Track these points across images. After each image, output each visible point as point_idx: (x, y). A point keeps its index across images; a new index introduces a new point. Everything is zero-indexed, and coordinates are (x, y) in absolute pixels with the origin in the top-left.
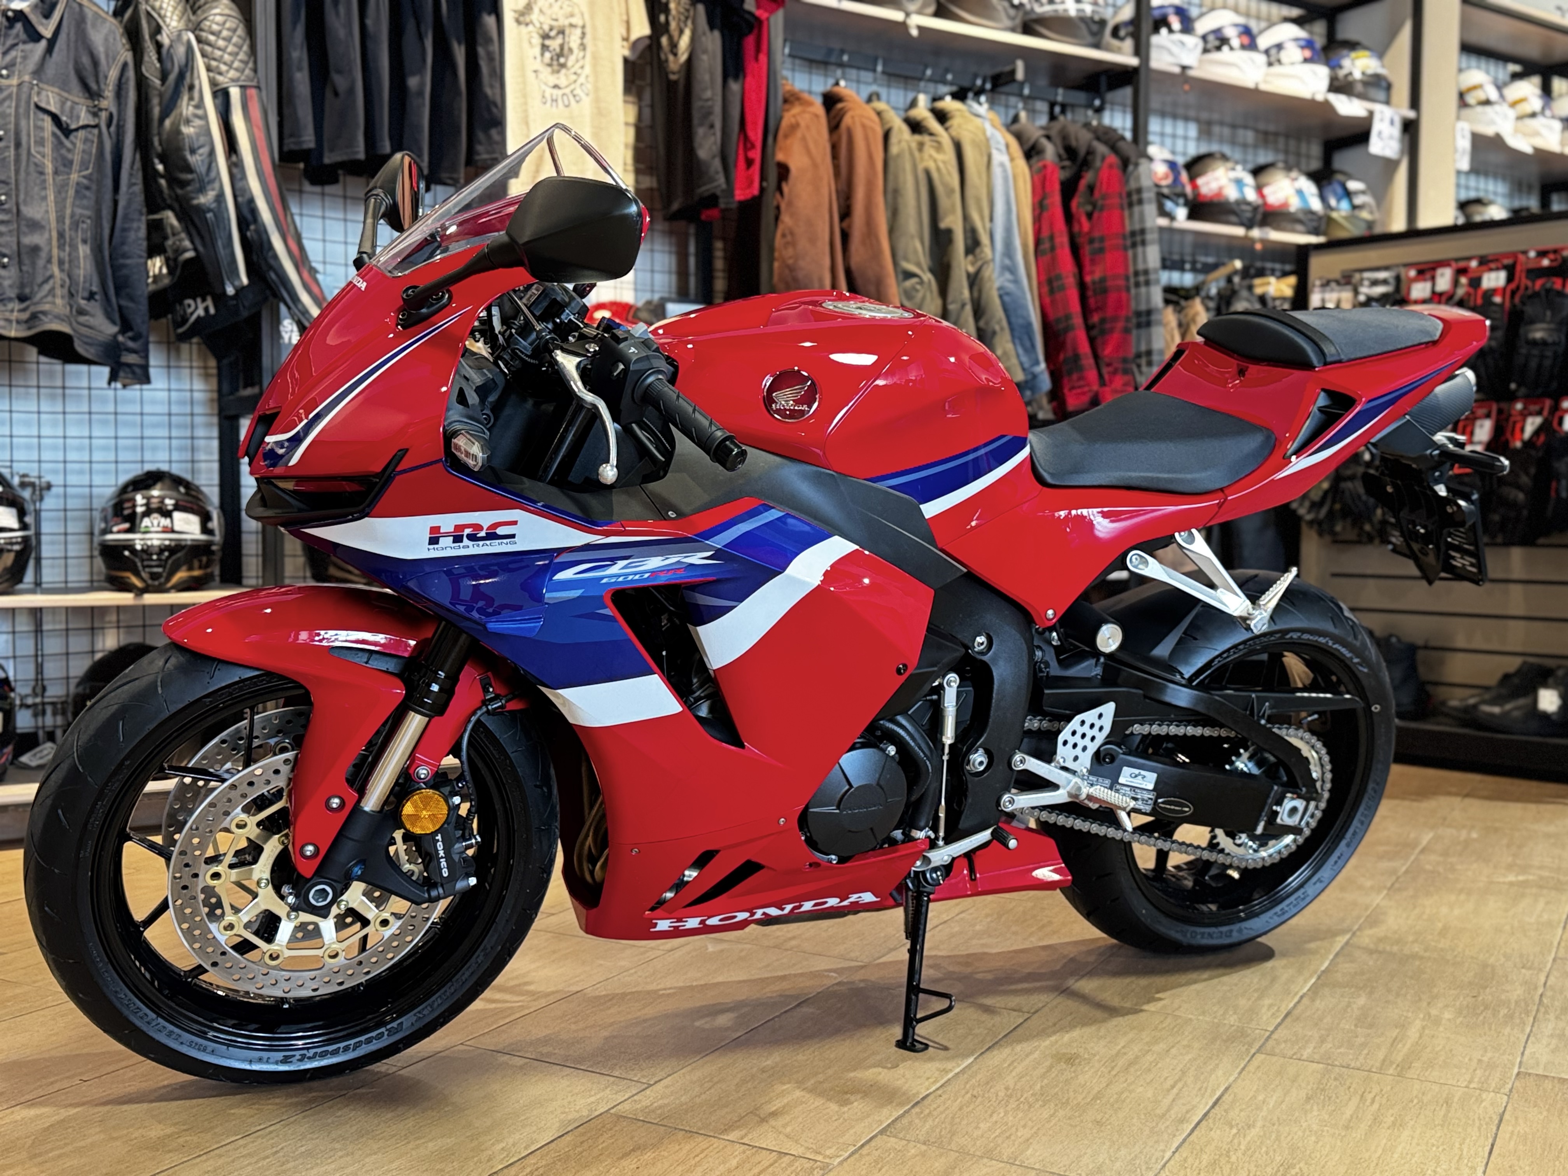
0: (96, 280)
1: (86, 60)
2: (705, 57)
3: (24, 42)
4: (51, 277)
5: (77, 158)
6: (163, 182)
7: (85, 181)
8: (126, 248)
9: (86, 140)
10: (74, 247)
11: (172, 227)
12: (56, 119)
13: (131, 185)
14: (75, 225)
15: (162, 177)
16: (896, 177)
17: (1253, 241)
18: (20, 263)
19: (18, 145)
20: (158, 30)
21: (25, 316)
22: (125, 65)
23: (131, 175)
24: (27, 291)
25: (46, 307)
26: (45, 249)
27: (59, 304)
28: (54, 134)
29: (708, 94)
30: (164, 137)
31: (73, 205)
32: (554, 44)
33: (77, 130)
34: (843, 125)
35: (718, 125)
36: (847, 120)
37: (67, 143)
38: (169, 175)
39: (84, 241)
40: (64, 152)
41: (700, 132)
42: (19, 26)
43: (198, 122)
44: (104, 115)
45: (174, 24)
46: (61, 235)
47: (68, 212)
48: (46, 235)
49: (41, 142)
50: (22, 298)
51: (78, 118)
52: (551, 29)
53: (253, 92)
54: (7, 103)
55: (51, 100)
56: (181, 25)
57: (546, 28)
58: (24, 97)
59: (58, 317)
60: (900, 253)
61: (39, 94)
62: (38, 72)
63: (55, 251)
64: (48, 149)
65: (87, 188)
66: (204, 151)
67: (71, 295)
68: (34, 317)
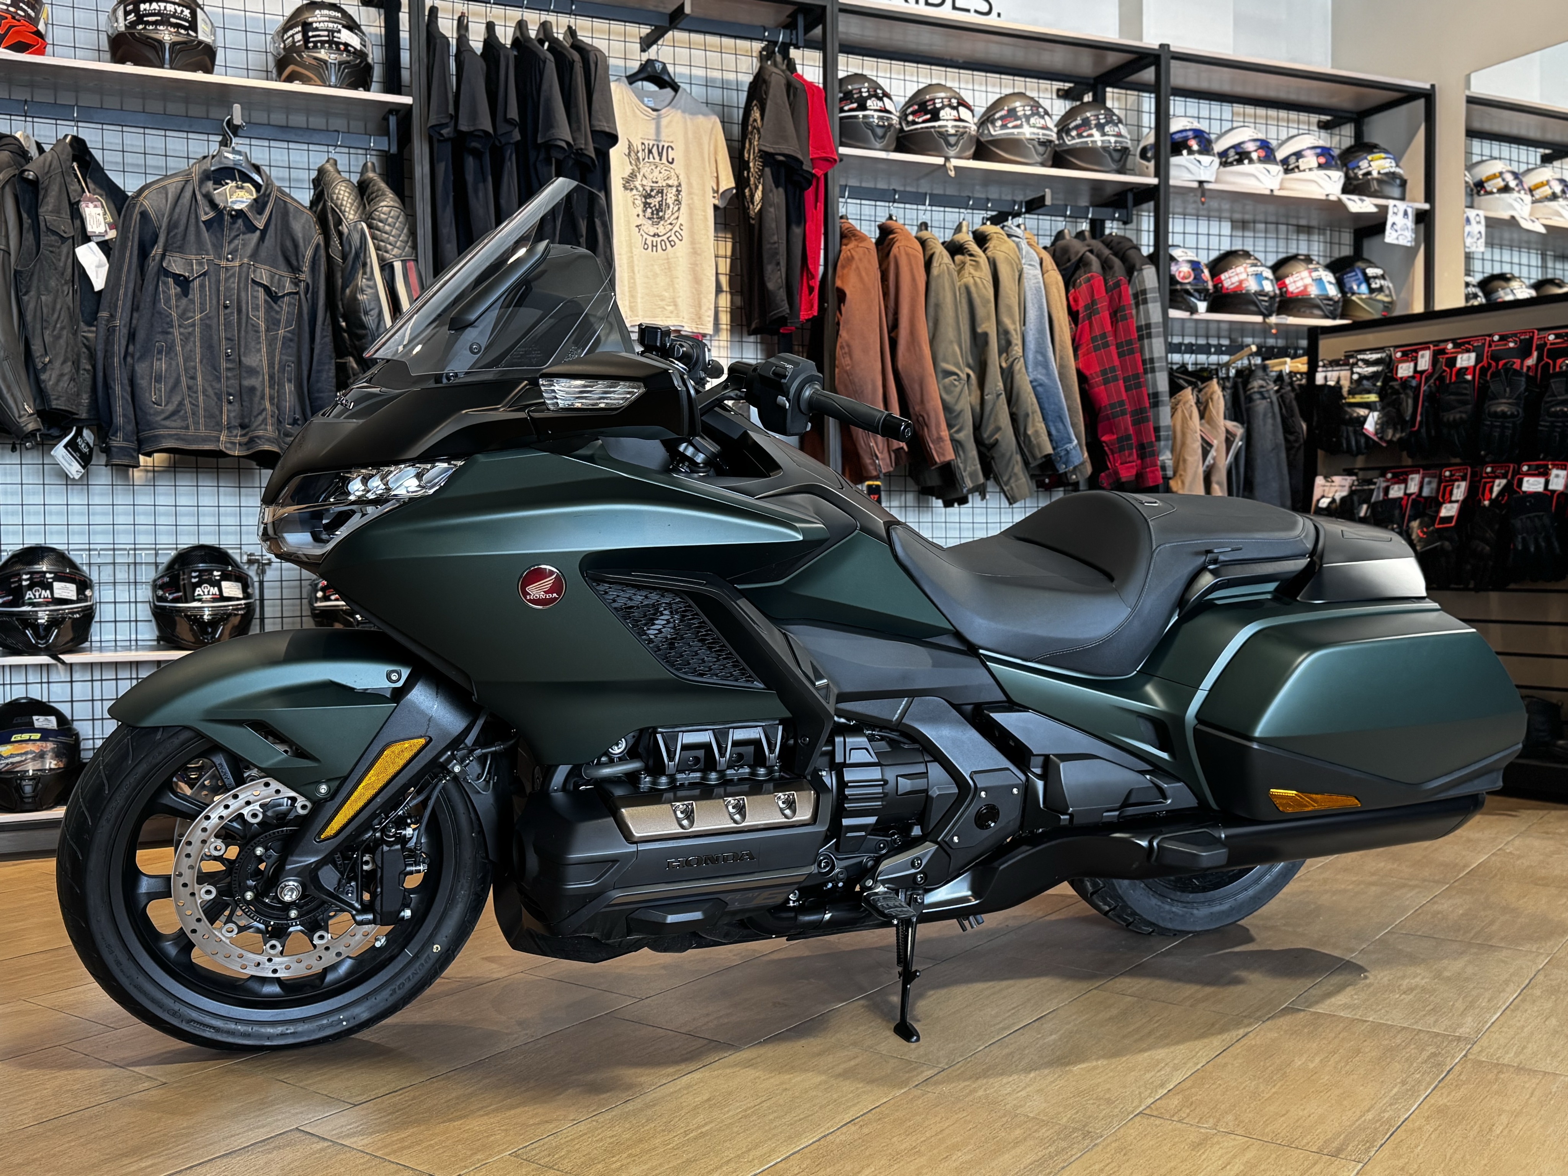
0: (298, 409)
1: (289, 244)
2: (772, 210)
3: (244, 233)
4: (264, 409)
5: (283, 318)
6: (346, 335)
7: (289, 335)
8: (320, 385)
9: (289, 304)
10: (281, 385)
11: (353, 368)
12: (267, 289)
13: (323, 337)
14: (282, 369)
15: (345, 331)
16: (937, 294)
17: (1270, 327)
18: (241, 400)
19: (239, 311)
20: (339, 222)
21: (245, 439)
22: (318, 246)
23: (323, 329)
24: (247, 420)
25: (261, 433)
26: (260, 389)
27: (270, 430)
28: (266, 301)
29: (775, 238)
30: (345, 302)
31: (281, 354)
32: (654, 202)
33: (283, 296)
34: (892, 254)
35: (783, 263)
36: (894, 250)
37: (276, 307)
38: (349, 330)
39: (290, 381)
40: (273, 314)
41: (769, 268)
42: (240, 221)
43: (369, 291)
44: (302, 285)
45: (351, 217)
46: (271, 377)
47: (277, 359)
48: (261, 378)
49: (256, 308)
50: (243, 426)
51: (284, 287)
52: (652, 190)
53: (412, 264)
54: (231, 280)
55: (263, 275)
56: (356, 218)
57: (648, 189)
58: (244, 275)
59: (269, 440)
60: (940, 356)
61: (254, 271)
62: (254, 256)
63: (267, 390)
64: (261, 313)
65: (291, 340)
66: (375, 313)
67: (279, 422)
68: (252, 440)
